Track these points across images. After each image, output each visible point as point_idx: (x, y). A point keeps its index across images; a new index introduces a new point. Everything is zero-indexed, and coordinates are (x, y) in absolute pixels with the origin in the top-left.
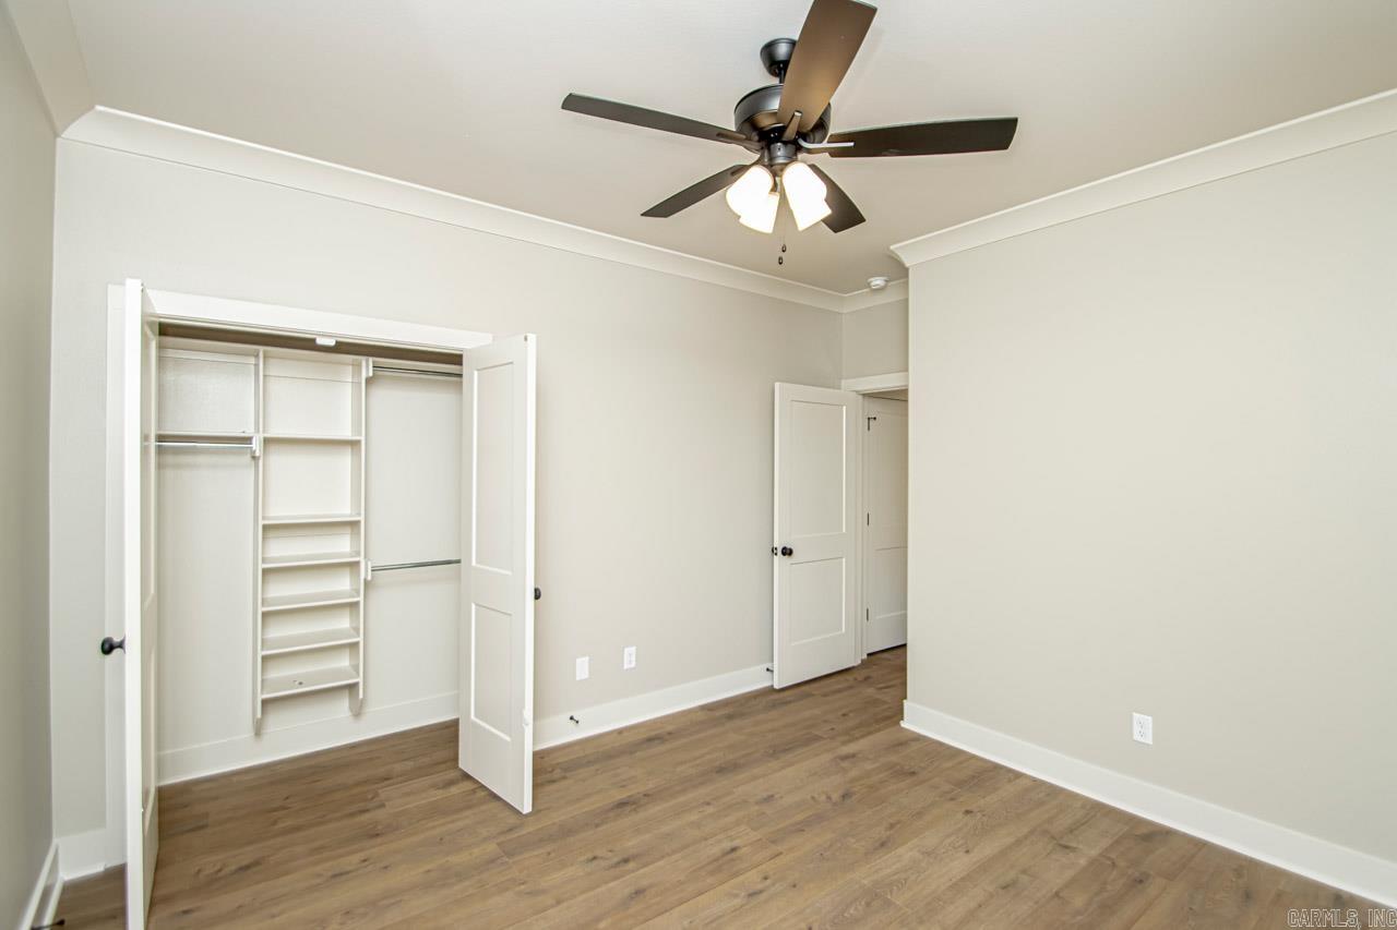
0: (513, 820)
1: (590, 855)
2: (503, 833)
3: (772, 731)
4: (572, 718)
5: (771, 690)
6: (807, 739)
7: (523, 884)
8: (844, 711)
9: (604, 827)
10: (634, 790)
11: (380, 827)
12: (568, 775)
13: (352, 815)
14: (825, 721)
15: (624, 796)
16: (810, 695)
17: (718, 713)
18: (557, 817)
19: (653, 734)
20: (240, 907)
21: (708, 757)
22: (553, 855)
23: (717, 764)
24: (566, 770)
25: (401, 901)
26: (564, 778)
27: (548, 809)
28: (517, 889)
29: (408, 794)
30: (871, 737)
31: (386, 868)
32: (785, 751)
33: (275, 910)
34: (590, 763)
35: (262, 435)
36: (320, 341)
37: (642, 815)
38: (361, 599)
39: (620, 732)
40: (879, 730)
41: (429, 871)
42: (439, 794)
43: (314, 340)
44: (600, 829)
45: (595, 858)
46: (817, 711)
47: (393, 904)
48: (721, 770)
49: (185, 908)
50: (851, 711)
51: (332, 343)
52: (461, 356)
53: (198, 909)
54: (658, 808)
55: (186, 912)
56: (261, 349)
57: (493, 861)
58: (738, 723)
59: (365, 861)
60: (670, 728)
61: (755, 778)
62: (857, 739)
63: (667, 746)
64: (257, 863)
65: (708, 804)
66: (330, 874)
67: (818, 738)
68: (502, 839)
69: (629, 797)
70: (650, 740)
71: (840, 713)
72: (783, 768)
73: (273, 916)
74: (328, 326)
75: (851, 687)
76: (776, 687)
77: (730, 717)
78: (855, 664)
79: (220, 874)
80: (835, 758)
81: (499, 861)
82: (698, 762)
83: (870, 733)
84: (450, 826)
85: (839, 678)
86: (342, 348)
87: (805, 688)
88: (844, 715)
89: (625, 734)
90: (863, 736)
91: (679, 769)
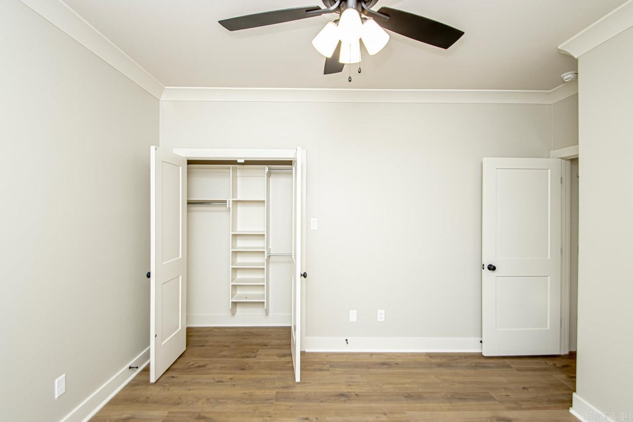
0: (291, 383)
1: (305, 416)
2: (283, 388)
3: (461, 383)
4: (346, 340)
5: (480, 356)
6: (483, 396)
7: (270, 417)
8: (526, 386)
9: (325, 404)
10: (355, 389)
11: (247, 366)
12: (330, 369)
13: (244, 357)
14: (505, 389)
15: (346, 391)
16: (509, 367)
17: (433, 361)
18: (310, 389)
19: (387, 361)
20: (186, 382)
21: (407, 385)
22: (292, 408)
23: (409, 391)
24: (331, 366)
25: (226, 402)
26: (328, 370)
27: (308, 383)
28: (265, 418)
29: (267, 355)
30: (536, 411)
31: (234, 385)
32: (460, 399)
33: (192, 388)
34: (345, 366)
35: (231, 200)
36: (239, 161)
37: (348, 405)
38: (265, 267)
39: (372, 354)
40: (547, 408)
41: (245, 394)
42: (277, 359)
43: (236, 161)
44: (322, 404)
45: (307, 419)
46: (503, 379)
47: (222, 403)
48: (409, 397)
49: (173, 375)
50: (531, 388)
51: (243, 161)
52: (291, 161)
53: (177, 377)
54: (357, 405)
55: (173, 377)
56: (231, 166)
57: (268, 400)
58: (442, 370)
59: (231, 379)
60: (399, 360)
61: (425, 410)
62: (523, 409)
63: (390, 371)
64: (204, 366)
65: (385, 414)
66: (217, 380)
67: (491, 398)
68: (280, 390)
69: (348, 392)
70: (383, 364)
71: (522, 386)
72: (449, 410)
73: (190, 390)
74: (240, 155)
75: (546, 370)
76: (485, 354)
77: (440, 365)
78: (562, 354)
79: (192, 366)
80: (494, 417)
81: (270, 401)
82: (400, 386)
83: (536, 408)
84: (268, 376)
85: (542, 361)
86: (247, 163)
87: (508, 361)
88: (524, 388)
89: (374, 356)
90: (528, 409)
91: (385, 387)
